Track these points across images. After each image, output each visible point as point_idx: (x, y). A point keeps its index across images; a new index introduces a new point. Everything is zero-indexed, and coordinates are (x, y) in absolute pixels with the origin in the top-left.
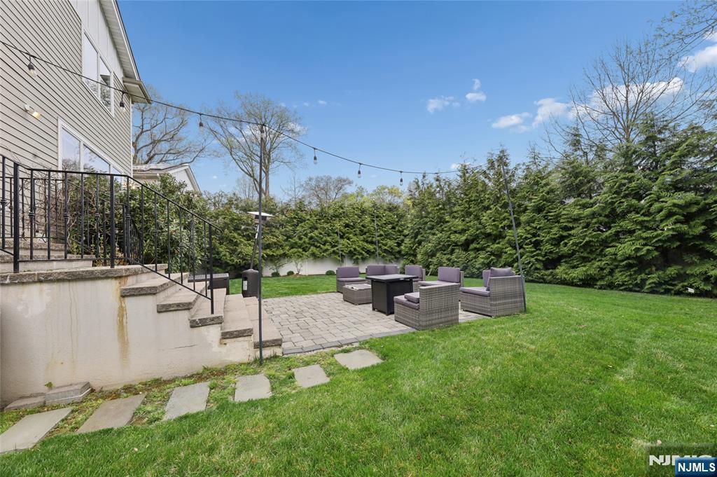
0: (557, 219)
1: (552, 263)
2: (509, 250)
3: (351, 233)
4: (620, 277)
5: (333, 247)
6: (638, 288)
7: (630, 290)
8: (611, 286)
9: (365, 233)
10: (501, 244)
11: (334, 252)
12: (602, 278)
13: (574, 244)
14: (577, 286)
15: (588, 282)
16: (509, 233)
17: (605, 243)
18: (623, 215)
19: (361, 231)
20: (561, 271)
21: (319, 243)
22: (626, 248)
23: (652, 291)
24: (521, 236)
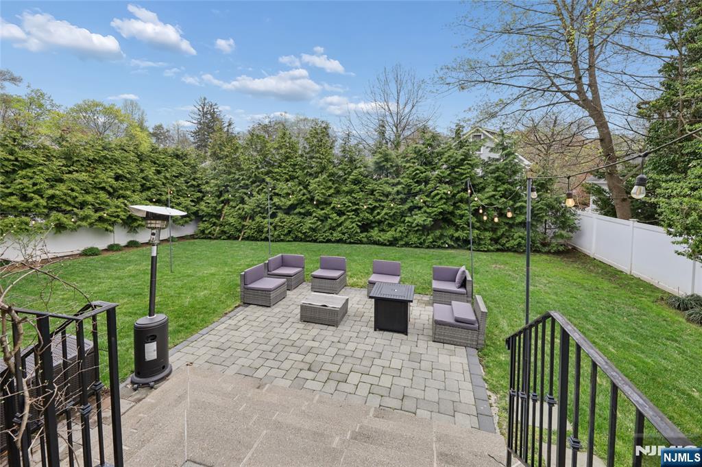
0: (372, 192)
1: (365, 227)
2: (334, 216)
3: (126, 189)
4: (413, 238)
5: (96, 211)
6: (420, 245)
7: (417, 247)
8: (407, 245)
9: (149, 189)
10: (327, 210)
11: (101, 219)
12: (401, 239)
13: (386, 214)
14: (385, 245)
15: (393, 243)
16: (335, 200)
17: (403, 215)
18: (416, 195)
19: (142, 186)
20: (375, 233)
21: (69, 204)
22: (419, 218)
23: (428, 247)
24: (345, 204)
